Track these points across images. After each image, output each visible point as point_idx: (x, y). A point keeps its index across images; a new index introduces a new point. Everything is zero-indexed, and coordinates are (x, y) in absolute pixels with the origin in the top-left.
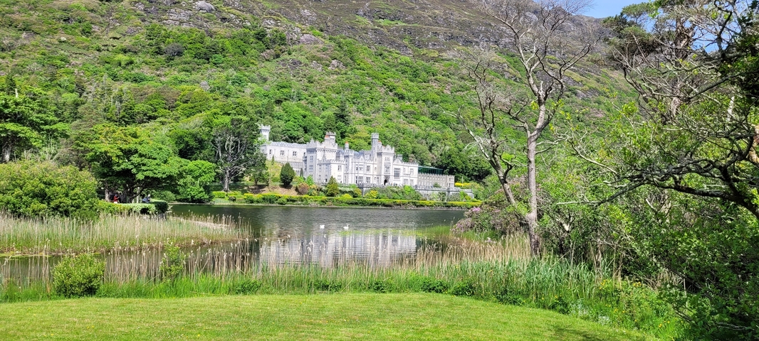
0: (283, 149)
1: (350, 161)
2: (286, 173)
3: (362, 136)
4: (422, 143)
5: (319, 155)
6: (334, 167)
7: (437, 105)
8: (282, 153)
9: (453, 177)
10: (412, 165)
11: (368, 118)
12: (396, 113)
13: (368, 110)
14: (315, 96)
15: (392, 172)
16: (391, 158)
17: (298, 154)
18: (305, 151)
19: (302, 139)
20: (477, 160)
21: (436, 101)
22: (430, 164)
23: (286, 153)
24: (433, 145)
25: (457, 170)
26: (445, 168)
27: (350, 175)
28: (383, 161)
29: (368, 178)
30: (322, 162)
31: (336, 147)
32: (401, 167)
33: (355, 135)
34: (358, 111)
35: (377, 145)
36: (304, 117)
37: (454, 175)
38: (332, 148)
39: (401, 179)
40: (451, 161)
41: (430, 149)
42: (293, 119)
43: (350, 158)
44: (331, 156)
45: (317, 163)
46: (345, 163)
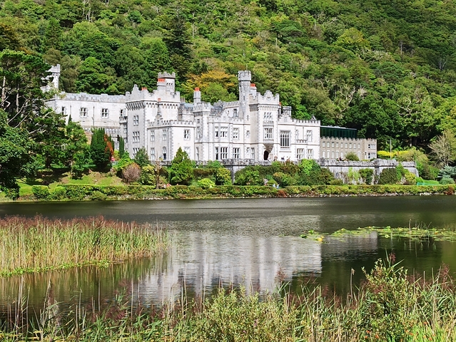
0: (84, 104)
1: (205, 122)
2: (100, 147)
3: (215, 77)
4: (316, 86)
5: (150, 113)
6: (177, 133)
7: (334, 19)
8: (84, 111)
9: (374, 142)
10: (310, 124)
11: (218, 45)
12: (266, 35)
13: (217, 31)
14: (123, 11)
15: (276, 138)
16: (275, 113)
17: (110, 113)
18: (123, 106)
19: (113, 87)
20: (414, 111)
21: (332, 11)
22: (333, 121)
23: (90, 113)
24: (336, 88)
25: (380, 128)
26: (360, 127)
27: (205, 146)
28: (262, 120)
29: (236, 150)
30: (155, 125)
31: (177, 98)
32: (292, 129)
33: (204, 76)
34: (202, 33)
35: (248, 92)
36: (115, 48)
37: (375, 138)
38: (170, 99)
39: (293, 148)
40: (370, 115)
41: (331, 95)
42: (94, 53)
43: (205, 117)
44: (170, 114)
45: (147, 126)
46: (195, 125)
